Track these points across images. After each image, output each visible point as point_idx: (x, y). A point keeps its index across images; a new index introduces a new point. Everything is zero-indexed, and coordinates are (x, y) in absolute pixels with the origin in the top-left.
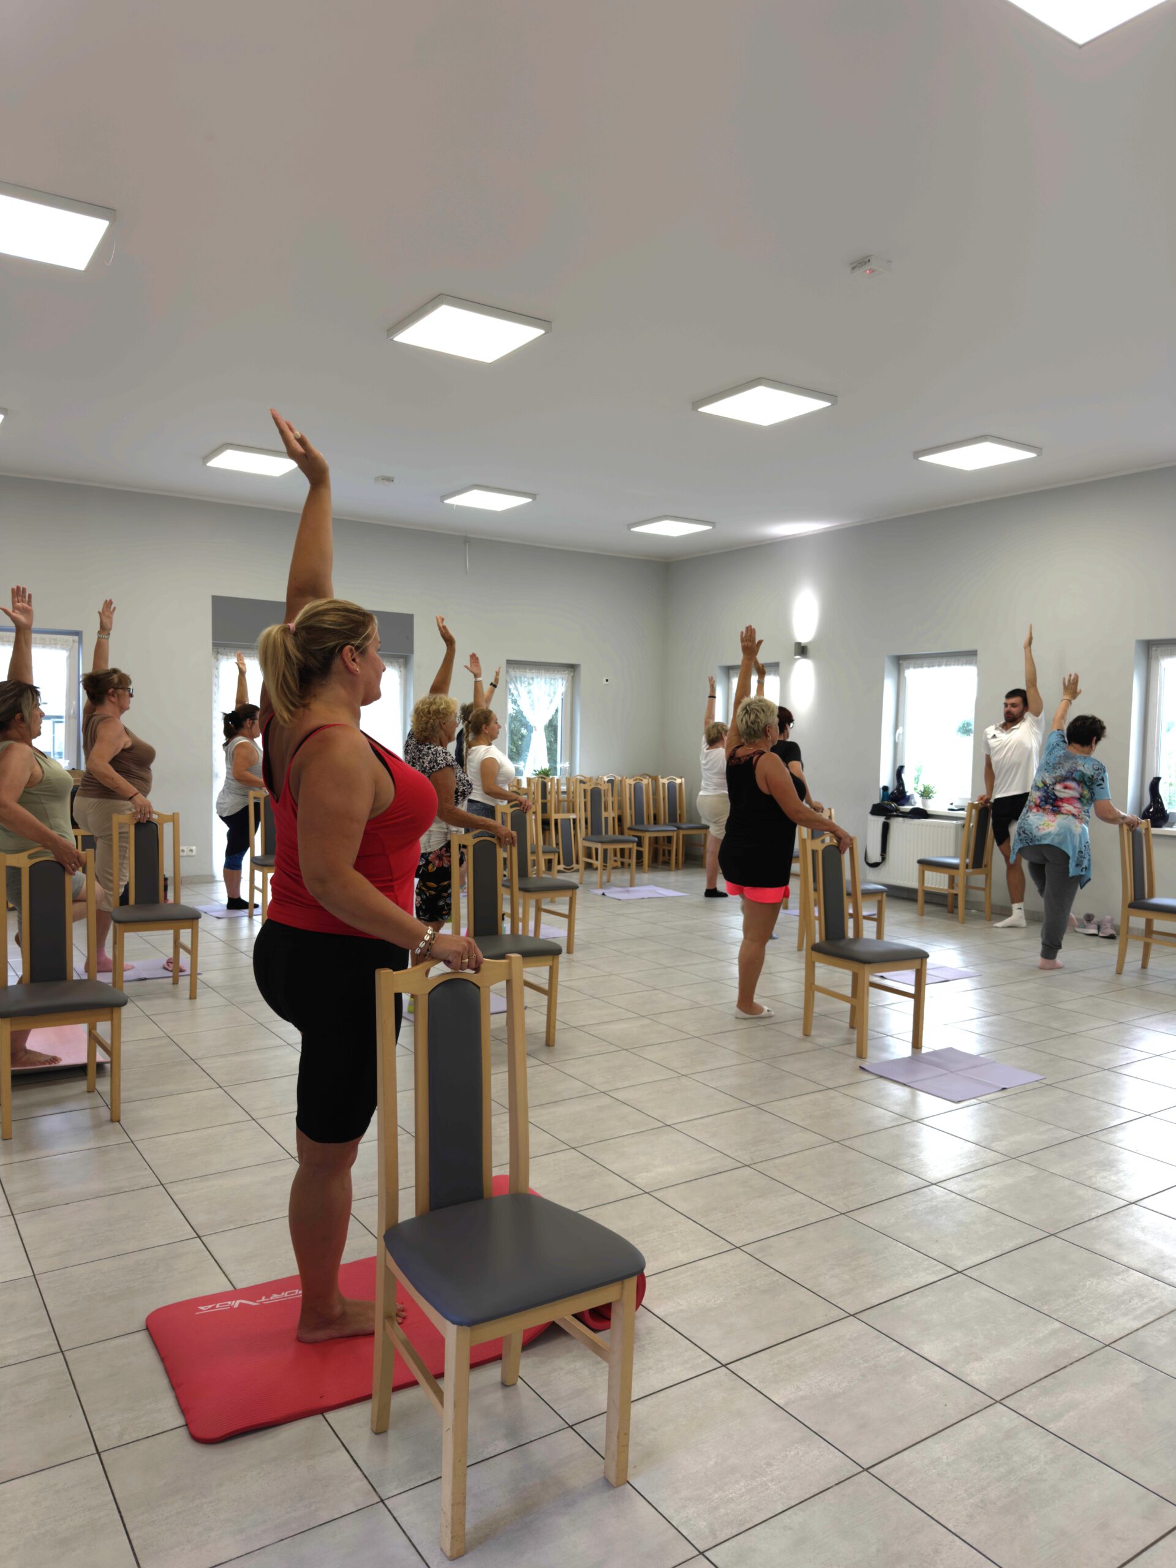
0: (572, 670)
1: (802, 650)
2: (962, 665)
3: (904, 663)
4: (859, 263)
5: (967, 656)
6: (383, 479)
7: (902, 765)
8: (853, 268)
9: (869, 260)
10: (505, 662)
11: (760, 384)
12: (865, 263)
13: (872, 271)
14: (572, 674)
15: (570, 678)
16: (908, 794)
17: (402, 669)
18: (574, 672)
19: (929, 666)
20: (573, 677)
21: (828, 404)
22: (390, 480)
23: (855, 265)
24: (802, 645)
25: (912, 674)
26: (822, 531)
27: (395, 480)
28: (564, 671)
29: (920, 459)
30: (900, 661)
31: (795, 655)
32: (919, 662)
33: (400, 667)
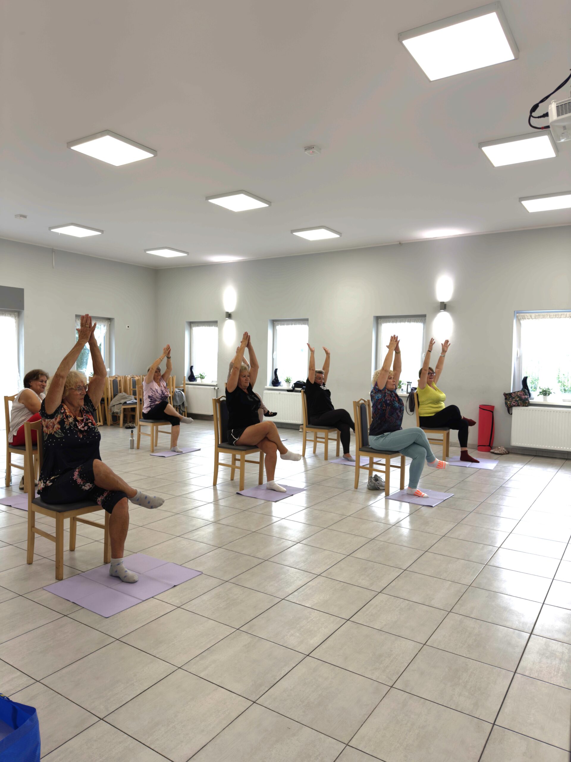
0: (110, 321)
1: (229, 316)
2: (302, 325)
3: (276, 323)
4: (309, 148)
5: (304, 321)
6: (20, 216)
7: (277, 368)
8: (306, 150)
9: (313, 147)
10: (75, 316)
11: (242, 193)
12: (312, 148)
13: (313, 152)
14: (110, 323)
15: (109, 325)
16: (279, 381)
17: (17, 318)
18: (110, 322)
19: (287, 325)
20: (110, 324)
21: (267, 206)
22: (25, 217)
23: (306, 148)
24: (229, 313)
25: (279, 328)
26: (238, 261)
27: (27, 217)
28: (105, 321)
29: (294, 233)
30: (274, 322)
31: (226, 318)
32: (283, 323)
33: (15, 317)
